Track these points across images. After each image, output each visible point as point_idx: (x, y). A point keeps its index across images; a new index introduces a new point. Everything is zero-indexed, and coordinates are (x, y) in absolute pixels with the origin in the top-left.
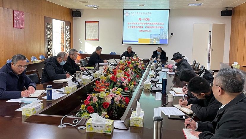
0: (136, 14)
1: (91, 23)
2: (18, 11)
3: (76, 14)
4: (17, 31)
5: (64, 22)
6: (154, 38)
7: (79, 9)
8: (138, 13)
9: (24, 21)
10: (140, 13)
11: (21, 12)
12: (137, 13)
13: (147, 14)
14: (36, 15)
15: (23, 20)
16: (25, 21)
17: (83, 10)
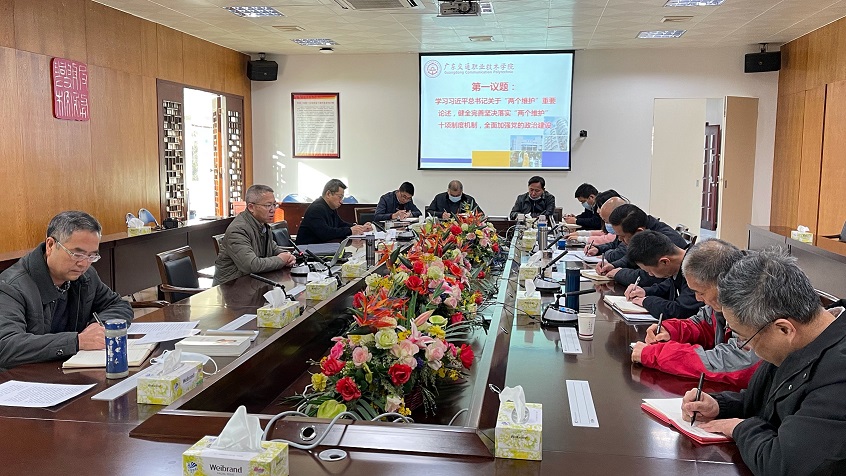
0: (465, 70)
1: (312, 100)
2: (67, 60)
3: (259, 69)
4: (65, 128)
5: (223, 99)
6: (524, 148)
7: (269, 54)
8: (471, 66)
9: (87, 93)
10: (474, 66)
11: (78, 64)
12: (468, 67)
13: (500, 70)
14: (127, 74)
15: (85, 90)
16: (90, 95)
17: (284, 56)
